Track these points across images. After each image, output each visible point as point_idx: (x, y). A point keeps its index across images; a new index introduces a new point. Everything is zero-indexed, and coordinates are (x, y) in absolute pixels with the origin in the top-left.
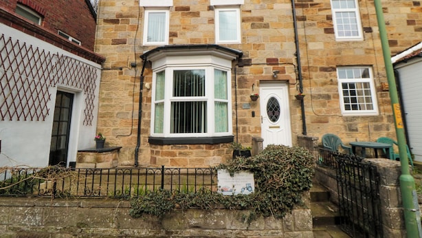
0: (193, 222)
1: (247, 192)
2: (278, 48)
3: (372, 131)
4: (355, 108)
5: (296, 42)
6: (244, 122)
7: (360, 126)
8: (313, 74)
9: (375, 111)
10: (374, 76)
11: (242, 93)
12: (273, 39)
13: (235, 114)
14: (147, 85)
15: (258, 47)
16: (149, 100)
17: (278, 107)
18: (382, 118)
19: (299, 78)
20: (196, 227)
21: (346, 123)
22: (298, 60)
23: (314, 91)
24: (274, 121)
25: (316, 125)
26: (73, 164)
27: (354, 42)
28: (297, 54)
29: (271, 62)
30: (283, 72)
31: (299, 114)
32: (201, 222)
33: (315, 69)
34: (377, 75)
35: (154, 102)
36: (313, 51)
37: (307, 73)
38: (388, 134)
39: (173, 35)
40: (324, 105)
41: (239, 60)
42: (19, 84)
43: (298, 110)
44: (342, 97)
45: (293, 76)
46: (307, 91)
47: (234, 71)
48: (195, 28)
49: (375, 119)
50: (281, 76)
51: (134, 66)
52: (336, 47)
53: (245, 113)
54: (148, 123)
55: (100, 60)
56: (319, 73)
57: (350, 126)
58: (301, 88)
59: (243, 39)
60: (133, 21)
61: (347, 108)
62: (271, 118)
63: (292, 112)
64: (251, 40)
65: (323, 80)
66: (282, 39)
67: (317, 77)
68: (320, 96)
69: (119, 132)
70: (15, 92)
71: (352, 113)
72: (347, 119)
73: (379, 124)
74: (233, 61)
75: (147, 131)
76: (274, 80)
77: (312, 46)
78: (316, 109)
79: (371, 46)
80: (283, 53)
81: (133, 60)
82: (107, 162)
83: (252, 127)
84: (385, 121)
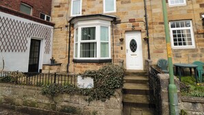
0: (65, 99)
1: (89, 87)
2: (136, 13)
3: (190, 57)
4: (180, 44)
5: (145, 9)
6: (117, 52)
7: (183, 55)
8: (155, 26)
9: (193, 46)
10: (193, 25)
11: (116, 37)
12: (132, 9)
13: (113, 48)
14: (72, 35)
15: (124, 13)
16: (73, 42)
17: (136, 44)
18: (197, 50)
19: (147, 28)
20: (66, 101)
21: (174, 53)
22: (146, 19)
23: (155, 35)
24: (134, 52)
25: (156, 54)
26: (41, 70)
27: (180, 7)
28: (145, 16)
29: (131, 21)
30: (138, 26)
31: (146, 48)
32: (69, 99)
33: (156, 23)
34: (195, 25)
35: (75, 43)
36: (155, 13)
37: (151, 26)
38: (201, 59)
39: (83, 11)
40: (161, 43)
41: (115, 21)
42: (12, 37)
43: (146, 46)
44: (172, 38)
45: (143, 28)
46: (151, 36)
47: (112, 26)
48: (93, 6)
49: (193, 50)
50: (136, 28)
51: (67, 26)
52: (169, 10)
53: (117, 48)
54: (73, 53)
55: (53, 25)
56: (158, 25)
57: (177, 54)
58: (148, 34)
59: (117, 10)
60: (66, 6)
61: (175, 44)
62: (132, 50)
63: (143, 47)
64: (121, 10)
65: (161, 29)
66: (138, 8)
67: (157, 27)
68: (159, 38)
69: (61, 57)
70: (10, 40)
71: (178, 47)
72: (175, 50)
73: (195, 53)
74: (112, 21)
75: (72, 56)
76: (133, 30)
77: (154, 11)
78: (157, 45)
79: (191, 8)
80: (138, 16)
81: (66, 24)
82: (54, 70)
83: (121, 55)
84: (199, 52)
